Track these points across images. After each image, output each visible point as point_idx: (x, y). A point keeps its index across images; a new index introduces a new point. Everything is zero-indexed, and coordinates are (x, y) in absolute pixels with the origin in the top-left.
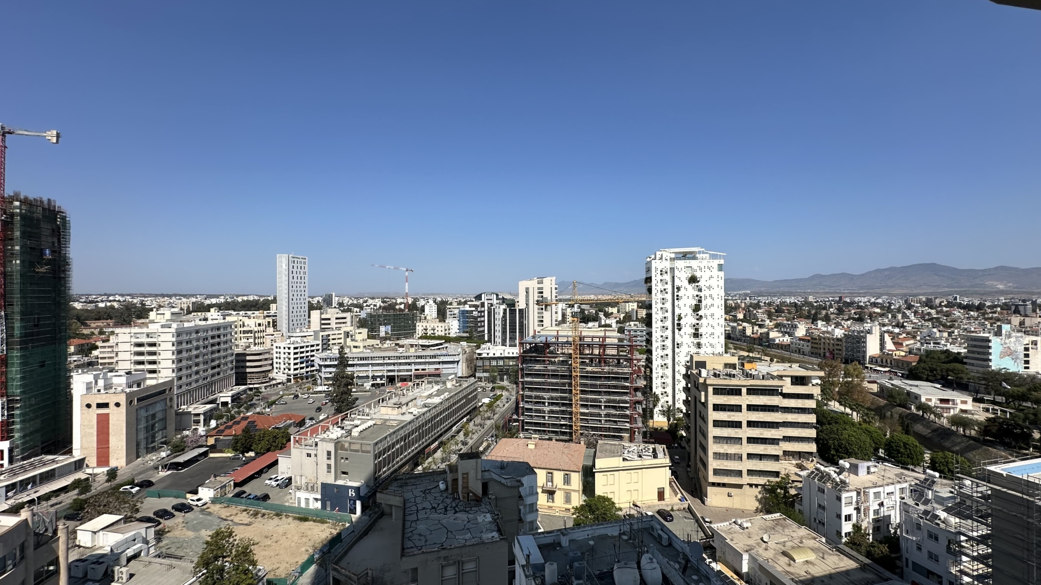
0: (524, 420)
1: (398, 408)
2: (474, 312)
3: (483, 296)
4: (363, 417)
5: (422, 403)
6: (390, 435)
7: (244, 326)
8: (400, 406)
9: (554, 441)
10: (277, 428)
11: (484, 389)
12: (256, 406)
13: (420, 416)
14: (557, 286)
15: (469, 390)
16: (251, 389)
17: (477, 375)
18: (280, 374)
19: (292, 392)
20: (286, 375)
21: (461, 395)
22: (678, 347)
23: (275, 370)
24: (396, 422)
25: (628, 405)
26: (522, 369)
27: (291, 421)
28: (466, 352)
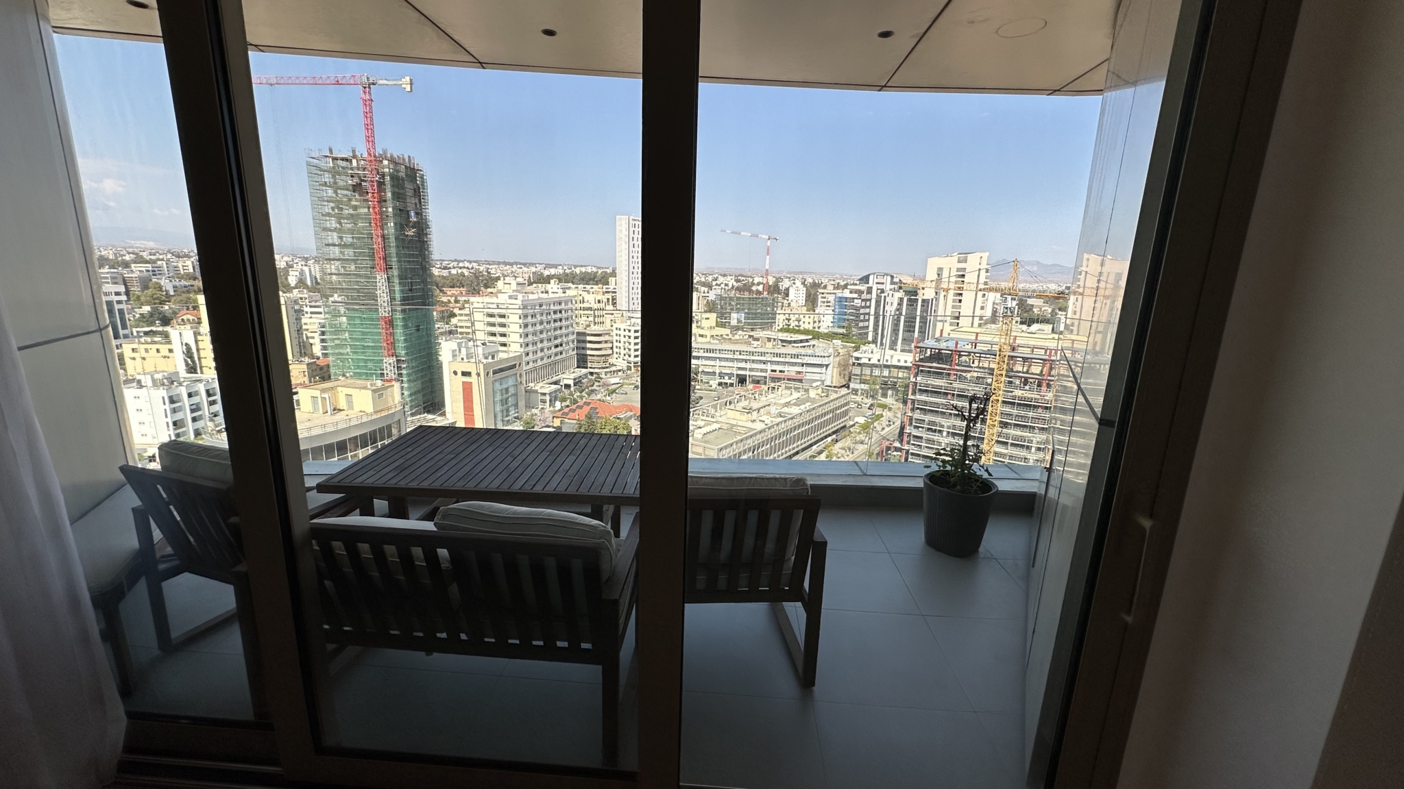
0: (908, 450)
1: (748, 413)
2: (856, 301)
3: (871, 277)
4: (707, 419)
5: (777, 411)
6: (737, 443)
7: (583, 302)
8: (749, 411)
10: (618, 418)
11: (859, 405)
12: (597, 392)
13: (773, 426)
14: (989, 267)
15: (837, 403)
16: (592, 374)
17: (852, 385)
18: (620, 360)
19: (633, 382)
20: (626, 362)
21: (827, 408)
23: (615, 356)
24: (745, 429)
26: (914, 382)
27: (632, 413)
28: (839, 353)
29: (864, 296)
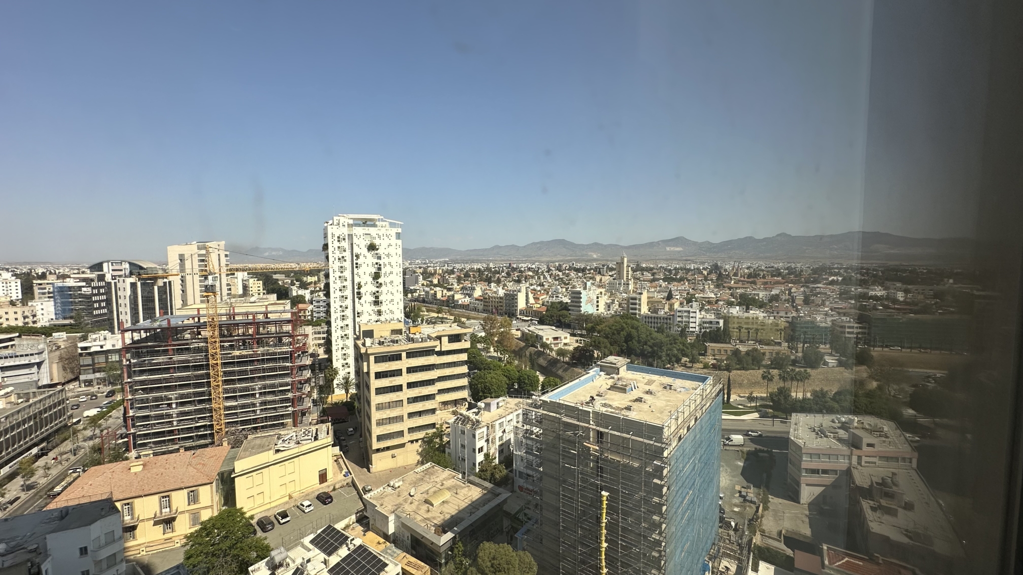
0: (135, 433)
2: (84, 289)
3: (105, 265)
9: (182, 450)
11: (93, 396)
14: (228, 253)
17: (82, 377)
22: (358, 316)
25: (289, 387)
26: (128, 365)
28: (60, 347)
29: (94, 284)
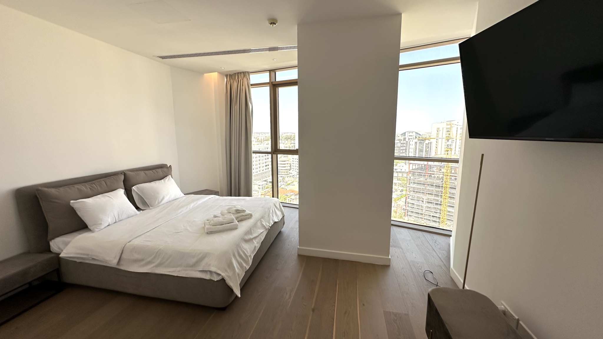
0: (408, 210)
2: (398, 144)
3: (406, 133)
26: (409, 179)
27: (293, 193)
29: (402, 142)
